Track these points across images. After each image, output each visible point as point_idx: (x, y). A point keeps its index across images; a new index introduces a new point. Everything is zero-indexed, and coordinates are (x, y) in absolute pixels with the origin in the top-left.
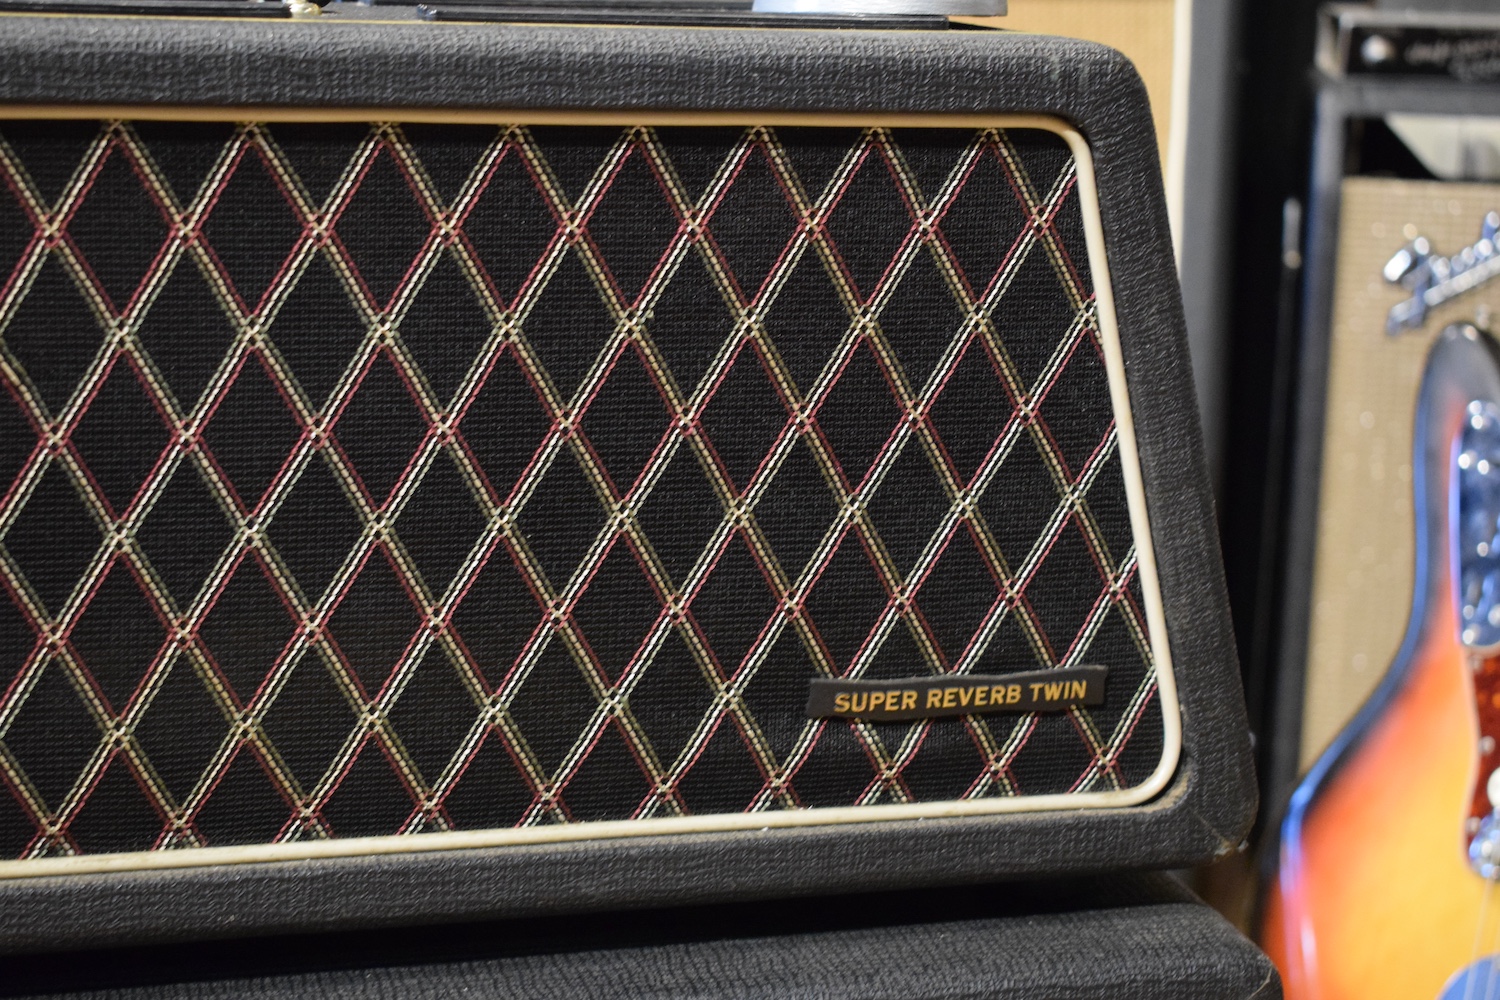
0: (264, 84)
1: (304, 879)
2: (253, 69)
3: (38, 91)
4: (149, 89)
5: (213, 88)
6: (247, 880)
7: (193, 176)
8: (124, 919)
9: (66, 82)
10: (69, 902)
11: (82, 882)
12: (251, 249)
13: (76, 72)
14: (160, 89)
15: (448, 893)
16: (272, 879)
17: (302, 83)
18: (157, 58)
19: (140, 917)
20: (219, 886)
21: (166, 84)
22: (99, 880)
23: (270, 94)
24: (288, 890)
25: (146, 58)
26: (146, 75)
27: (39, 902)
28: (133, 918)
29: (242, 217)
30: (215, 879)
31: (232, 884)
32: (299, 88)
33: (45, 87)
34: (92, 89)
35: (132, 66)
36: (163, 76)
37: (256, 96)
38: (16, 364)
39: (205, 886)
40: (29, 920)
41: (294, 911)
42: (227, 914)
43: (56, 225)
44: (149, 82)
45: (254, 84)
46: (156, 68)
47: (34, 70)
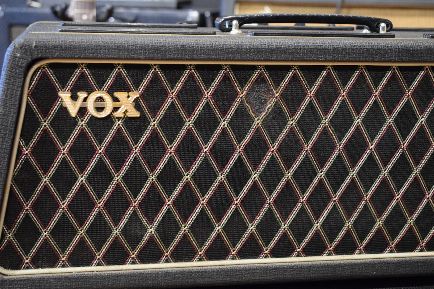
0: (401, 56)
1: (393, 263)
2: (399, 52)
3: (347, 58)
4: (373, 58)
5: (389, 58)
6: (379, 263)
7: (379, 80)
8: (349, 272)
9: (354, 56)
10: (336, 268)
11: (339, 262)
12: (391, 99)
13: (357, 53)
14: (377, 58)
15: (428, 268)
16: (385, 263)
17: (411, 56)
18: (376, 49)
19: (353, 272)
20: (372, 264)
21: (378, 56)
22: (342, 262)
23: (403, 59)
24: (389, 266)
25: (374, 49)
26: (373, 54)
27: (328, 267)
28: (351, 272)
29: (390, 90)
30: (372, 263)
31: (376, 264)
32: (410, 57)
33: (349, 57)
34: (360, 58)
35: (370, 52)
36: (377, 54)
37: (400, 59)
38: (332, 128)
39: (369, 264)
40: (326, 272)
41: (390, 272)
42: (373, 272)
43: (345, 93)
44: (374, 56)
45: (400, 56)
46: (376, 52)
47: (346, 53)
